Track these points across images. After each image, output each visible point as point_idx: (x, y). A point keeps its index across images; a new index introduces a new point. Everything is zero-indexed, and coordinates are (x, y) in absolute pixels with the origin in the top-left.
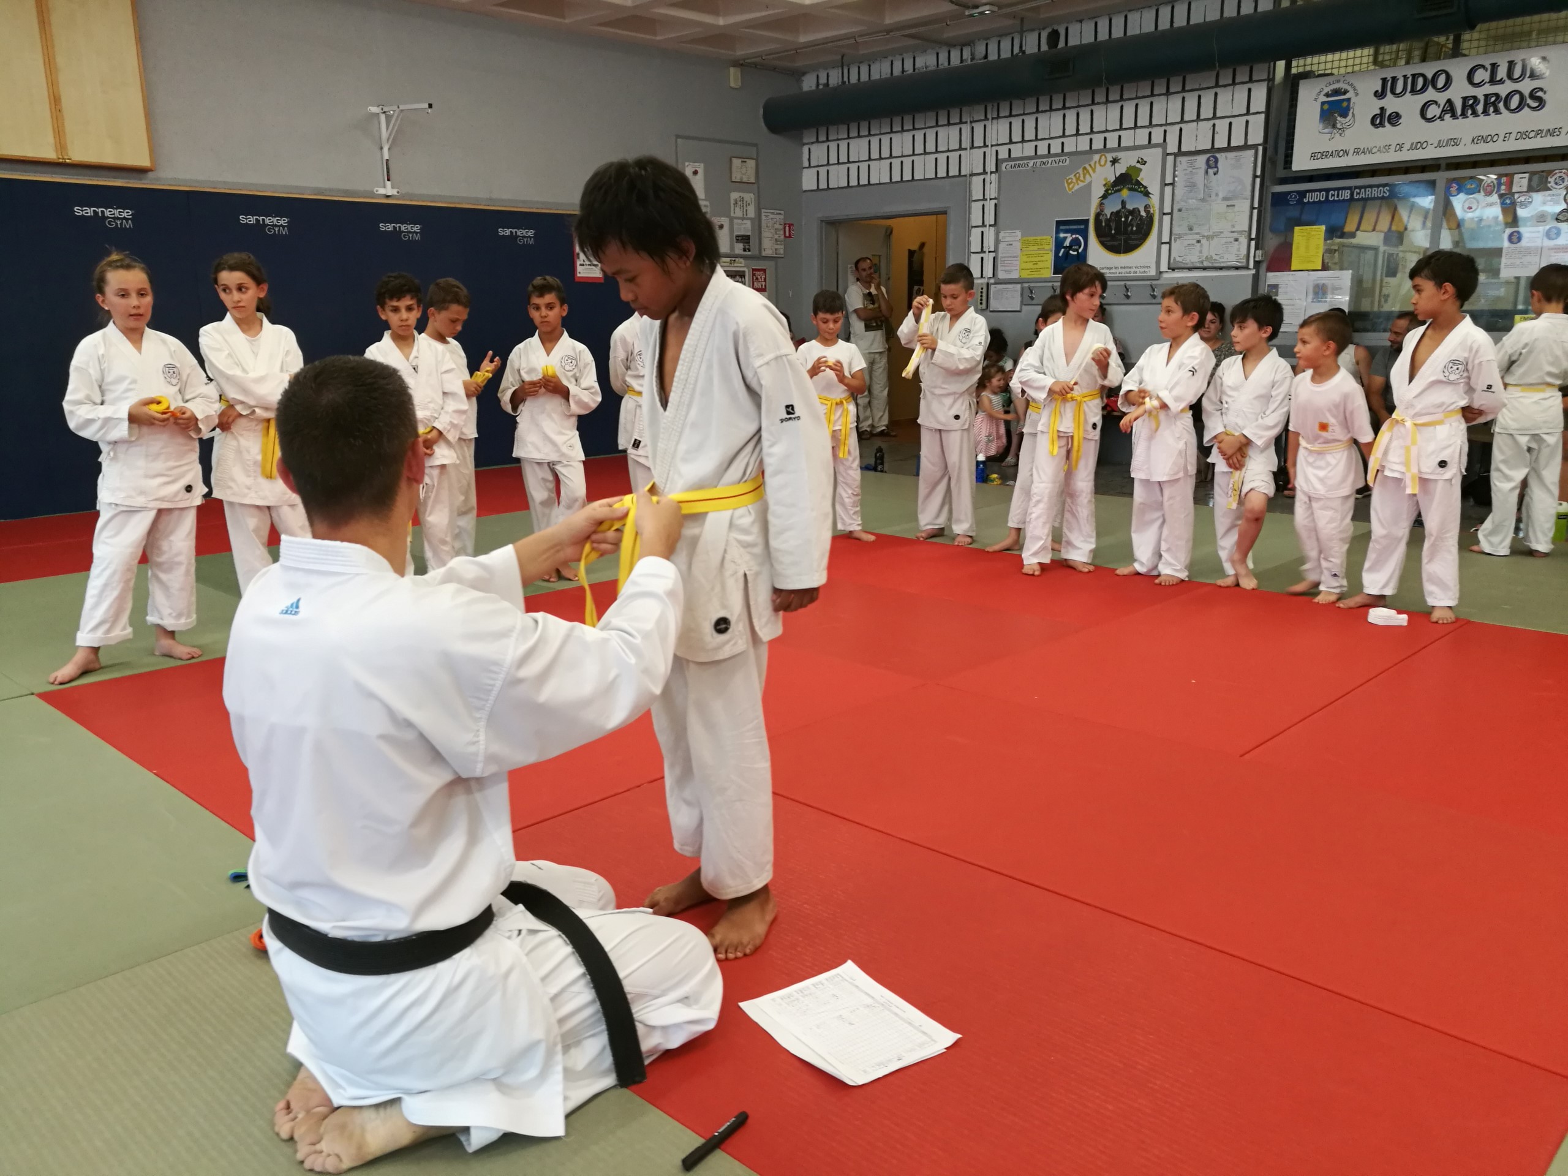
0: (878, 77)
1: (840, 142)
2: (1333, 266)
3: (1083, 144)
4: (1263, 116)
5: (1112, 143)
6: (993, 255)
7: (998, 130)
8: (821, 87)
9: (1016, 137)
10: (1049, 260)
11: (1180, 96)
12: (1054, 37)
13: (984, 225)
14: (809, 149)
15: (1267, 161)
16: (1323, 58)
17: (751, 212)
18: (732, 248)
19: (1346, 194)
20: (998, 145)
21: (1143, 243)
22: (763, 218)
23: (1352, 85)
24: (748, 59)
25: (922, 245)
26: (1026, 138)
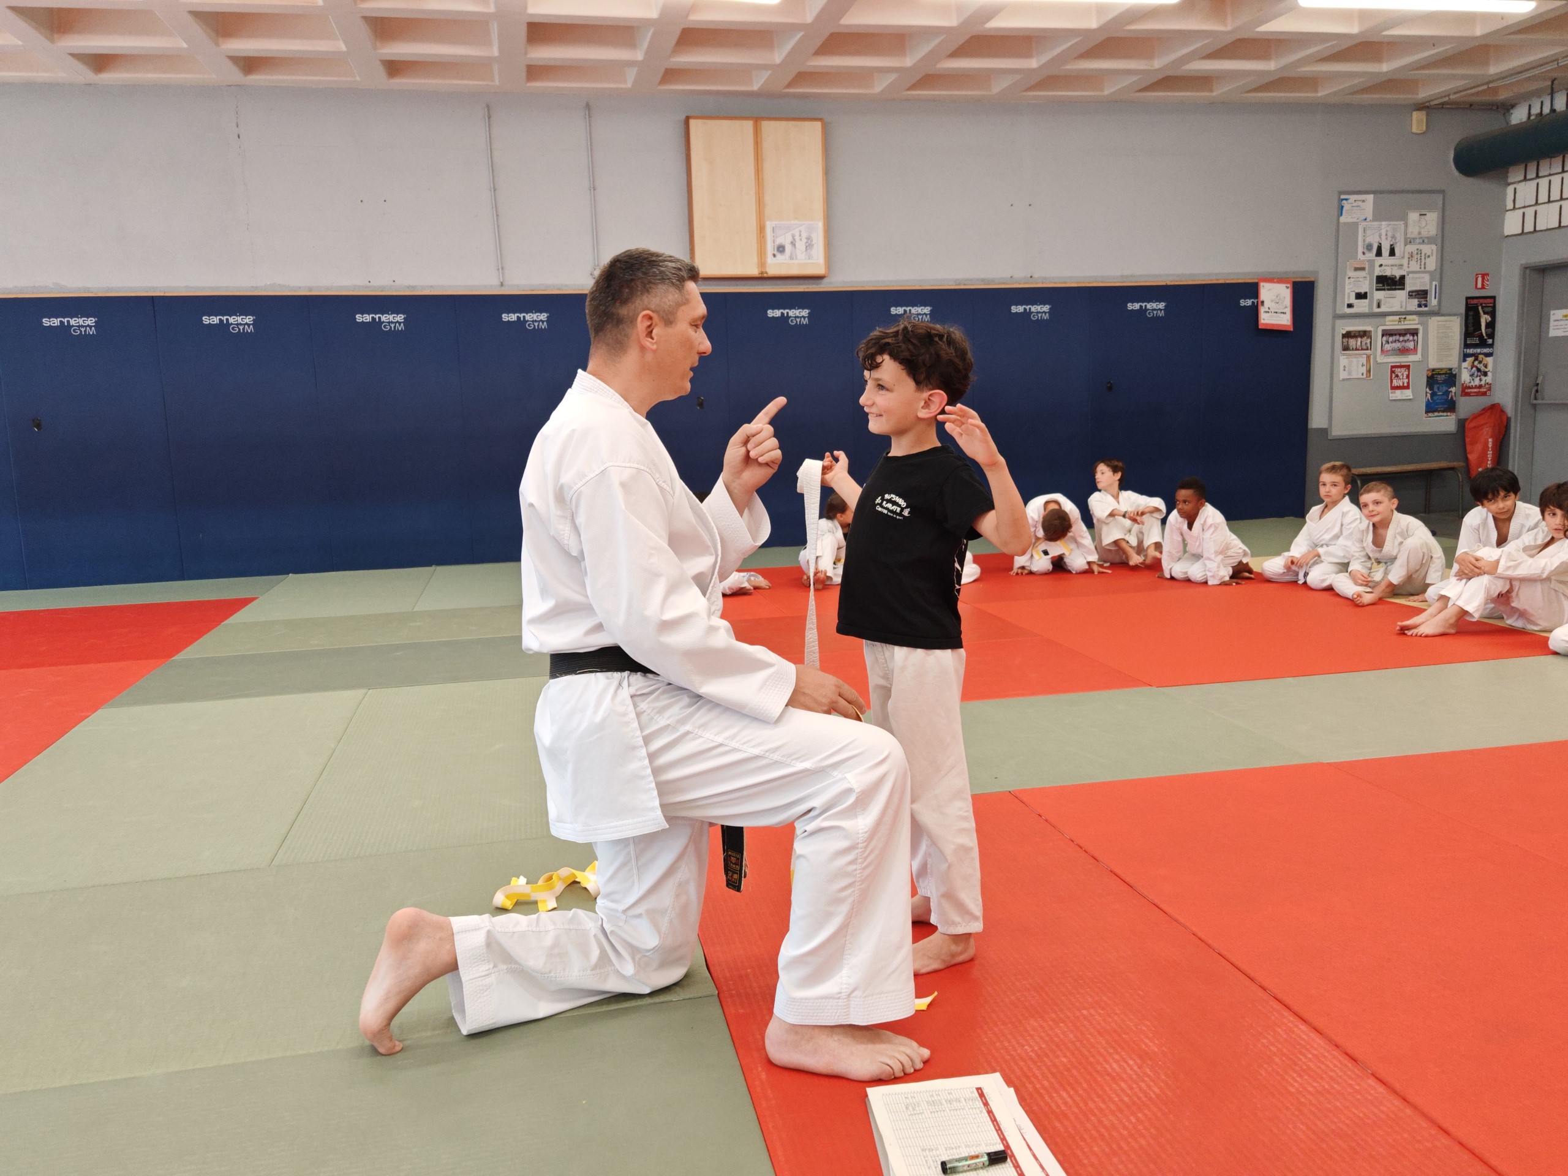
1: (1551, 178)
8: (1532, 117)
14: (1515, 189)
17: (1432, 264)
18: (1403, 304)
24: (1436, 99)
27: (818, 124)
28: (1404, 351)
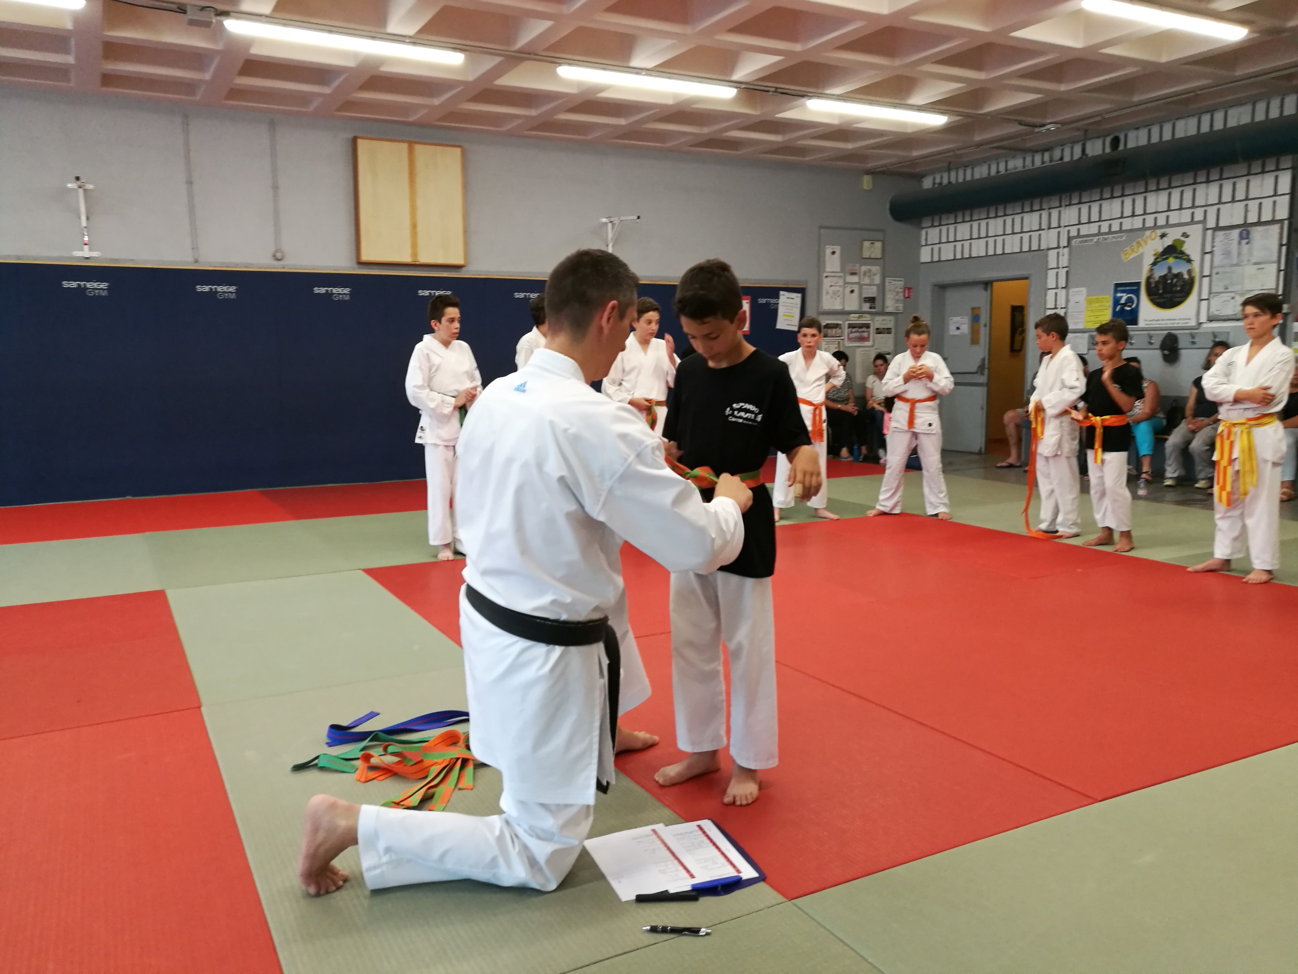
0: (978, 177)
1: (947, 226)
3: (1137, 223)
4: (1287, 198)
5: (1161, 221)
7: (1070, 214)
8: (936, 186)
9: (1084, 219)
11: (1218, 183)
12: (1116, 142)
13: (1057, 288)
14: (926, 232)
15: (1293, 231)
17: (877, 280)
18: (861, 307)
20: (1069, 226)
21: (1185, 300)
22: (887, 284)
24: (877, 169)
26: (1092, 220)
27: (458, 151)
28: (862, 339)
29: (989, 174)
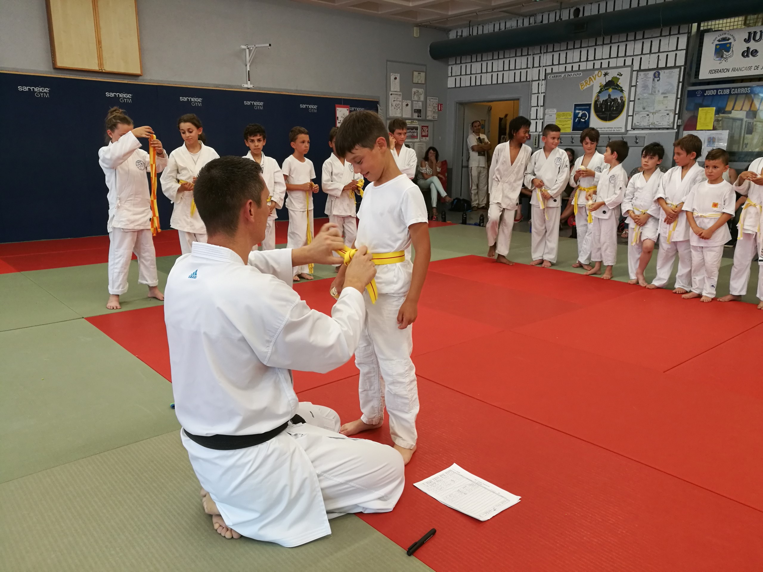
0: (487, 32)
1: (467, 64)
2: (718, 128)
3: (590, 66)
4: (685, 51)
5: (605, 65)
6: (542, 121)
7: (547, 59)
8: (458, 37)
9: (556, 62)
10: (570, 124)
11: (642, 41)
12: (577, 11)
13: (538, 106)
14: (452, 68)
15: (686, 73)
16: (717, 22)
17: (422, 98)
18: (412, 115)
19: (727, 92)
20: (546, 66)
21: (618, 116)
22: (428, 101)
23: (732, 35)
24: (423, 23)
25: (506, 116)
26: (561, 63)
28: (413, 137)
29: (494, 31)
